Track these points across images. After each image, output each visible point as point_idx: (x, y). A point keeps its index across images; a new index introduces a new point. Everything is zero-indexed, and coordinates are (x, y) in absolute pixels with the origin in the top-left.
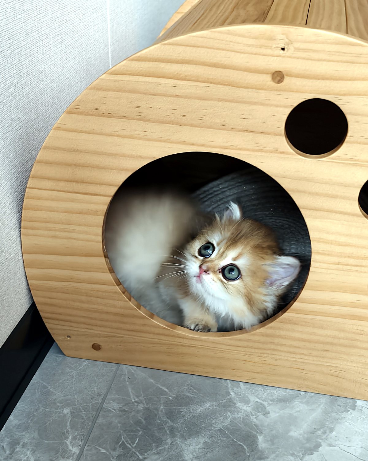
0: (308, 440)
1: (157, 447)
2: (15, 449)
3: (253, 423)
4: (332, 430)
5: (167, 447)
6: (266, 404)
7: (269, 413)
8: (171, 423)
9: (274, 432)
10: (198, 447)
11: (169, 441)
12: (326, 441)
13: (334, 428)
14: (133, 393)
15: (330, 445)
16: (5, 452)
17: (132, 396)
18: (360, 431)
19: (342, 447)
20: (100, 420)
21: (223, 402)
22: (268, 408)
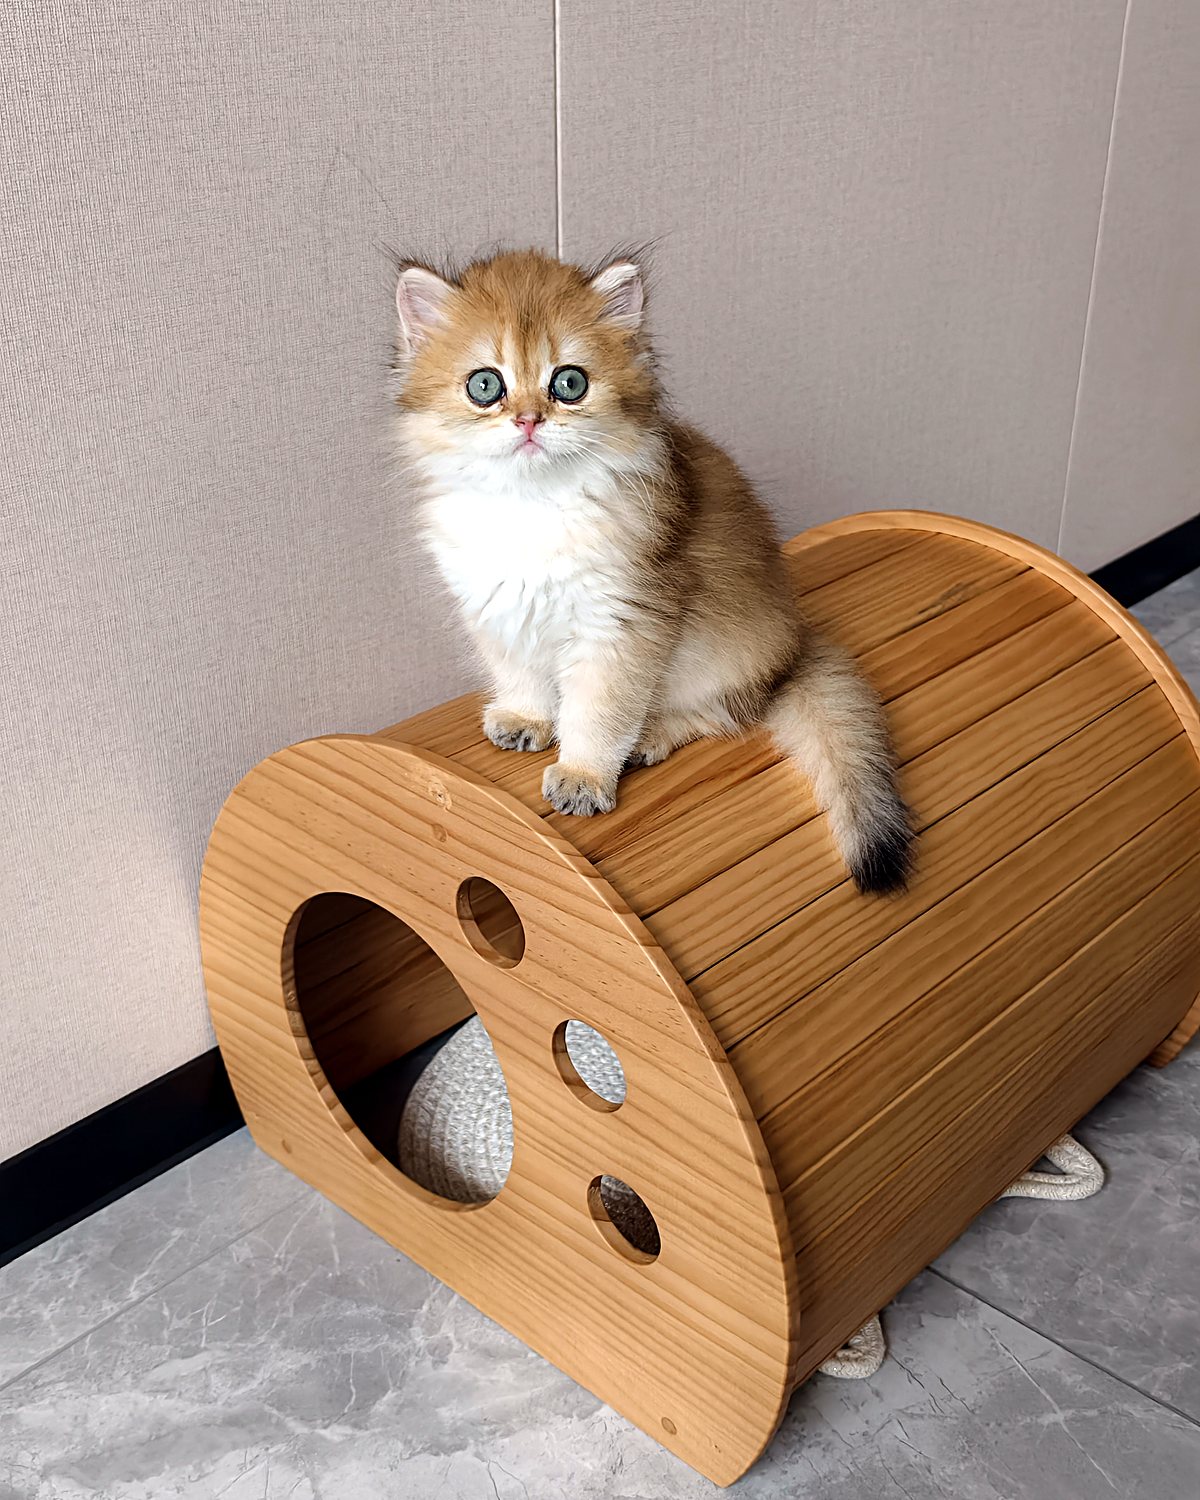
0: (456, 1431)
1: (239, 1340)
2: (67, 1259)
3: (405, 1368)
4: (509, 1433)
5: (250, 1345)
6: (456, 1346)
7: (445, 1363)
8: (291, 1314)
9: (419, 1396)
10: (290, 1367)
11: (262, 1339)
12: (480, 1447)
13: (515, 1432)
14: (287, 1244)
15: (477, 1455)
16: (53, 1257)
17: (282, 1247)
18: (551, 1456)
19: (493, 1467)
20: (205, 1267)
21: (398, 1314)
22: (452, 1354)
